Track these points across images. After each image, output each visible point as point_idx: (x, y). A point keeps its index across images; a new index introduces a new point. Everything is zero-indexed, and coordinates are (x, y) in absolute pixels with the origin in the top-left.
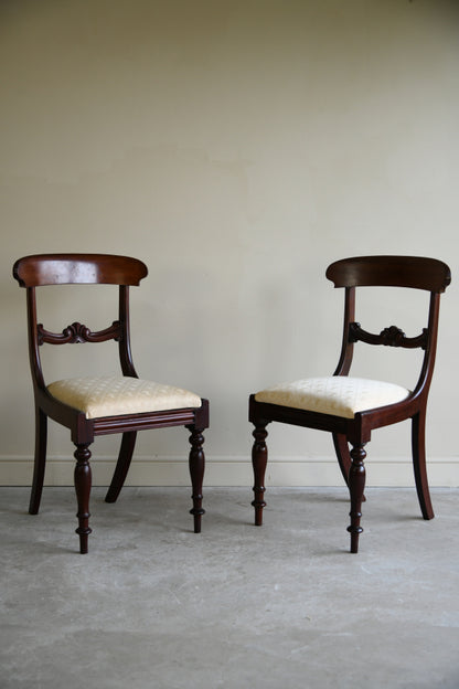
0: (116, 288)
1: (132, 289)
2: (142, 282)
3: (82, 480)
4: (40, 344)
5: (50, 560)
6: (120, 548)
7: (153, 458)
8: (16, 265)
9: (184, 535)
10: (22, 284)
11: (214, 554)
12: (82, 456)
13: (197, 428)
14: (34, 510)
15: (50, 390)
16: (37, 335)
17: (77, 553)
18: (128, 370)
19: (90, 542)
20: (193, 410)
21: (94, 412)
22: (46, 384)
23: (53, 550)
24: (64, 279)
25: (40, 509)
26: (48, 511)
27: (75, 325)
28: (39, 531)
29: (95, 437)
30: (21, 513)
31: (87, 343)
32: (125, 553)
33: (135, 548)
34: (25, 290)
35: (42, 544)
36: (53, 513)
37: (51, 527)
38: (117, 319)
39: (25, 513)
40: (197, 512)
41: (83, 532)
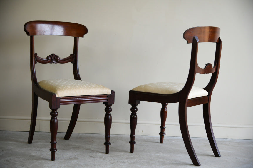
0: (72, 38)
1: (80, 39)
2: (85, 36)
3: (54, 126)
4: (36, 63)
5: (37, 163)
6: (70, 159)
7: (87, 120)
8: (26, 25)
9: (101, 154)
10: (28, 34)
11: (114, 163)
12: (54, 115)
13: (108, 104)
14: (30, 141)
15: (40, 85)
16: (34, 59)
17: (50, 160)
18: (77, 77)
19: (56, 156)
20: (107, 96)
21: (60, 94)
22: (38, 82)
23: (39, 158)
24: (47, 33)
25: (33, 141)
26: (37, 142)
27: (53, 55)
28: (32, 150)
29: (60, 106)
30: (24, 143)
31: (58, 64)
32: (73, 161)
33: (78, 159)
34: (29, 37)
35: (34, 156)
36: (39, 143)
37: (38, 149)
38: (73, 53)
39: (26, 143)
40: (107, 144)
41: (53, 150)
